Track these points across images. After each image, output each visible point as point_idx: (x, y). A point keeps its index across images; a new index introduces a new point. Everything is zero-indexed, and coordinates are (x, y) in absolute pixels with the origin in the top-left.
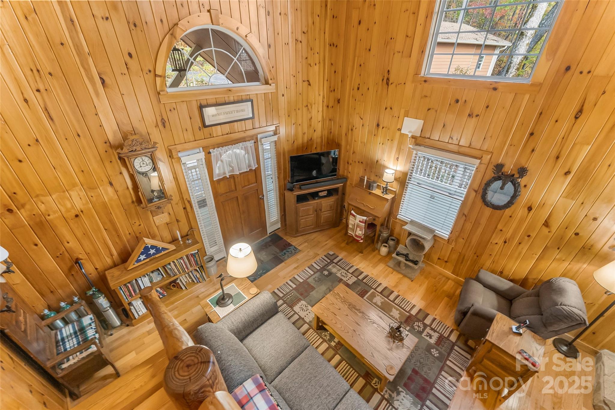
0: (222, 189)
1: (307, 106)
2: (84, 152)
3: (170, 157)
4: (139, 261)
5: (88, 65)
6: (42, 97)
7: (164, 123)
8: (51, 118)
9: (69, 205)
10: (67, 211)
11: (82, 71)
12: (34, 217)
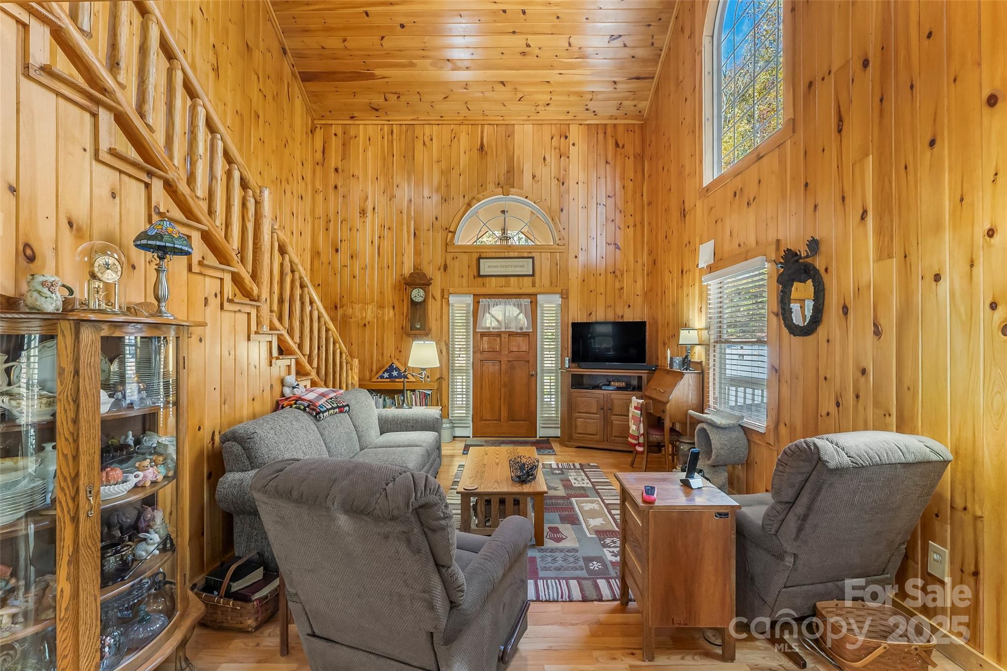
0: (485, 344)
1: (614, 272)
2: (387, 280)
3: (442, 297)
4: (382, 377)
5: (410, 224)
6: (380, 241)
7: (445, 267)
8: (379, 254)
9: (364, 315)
10: (362, 319)
11: (405, 227)
12: (344, 316)
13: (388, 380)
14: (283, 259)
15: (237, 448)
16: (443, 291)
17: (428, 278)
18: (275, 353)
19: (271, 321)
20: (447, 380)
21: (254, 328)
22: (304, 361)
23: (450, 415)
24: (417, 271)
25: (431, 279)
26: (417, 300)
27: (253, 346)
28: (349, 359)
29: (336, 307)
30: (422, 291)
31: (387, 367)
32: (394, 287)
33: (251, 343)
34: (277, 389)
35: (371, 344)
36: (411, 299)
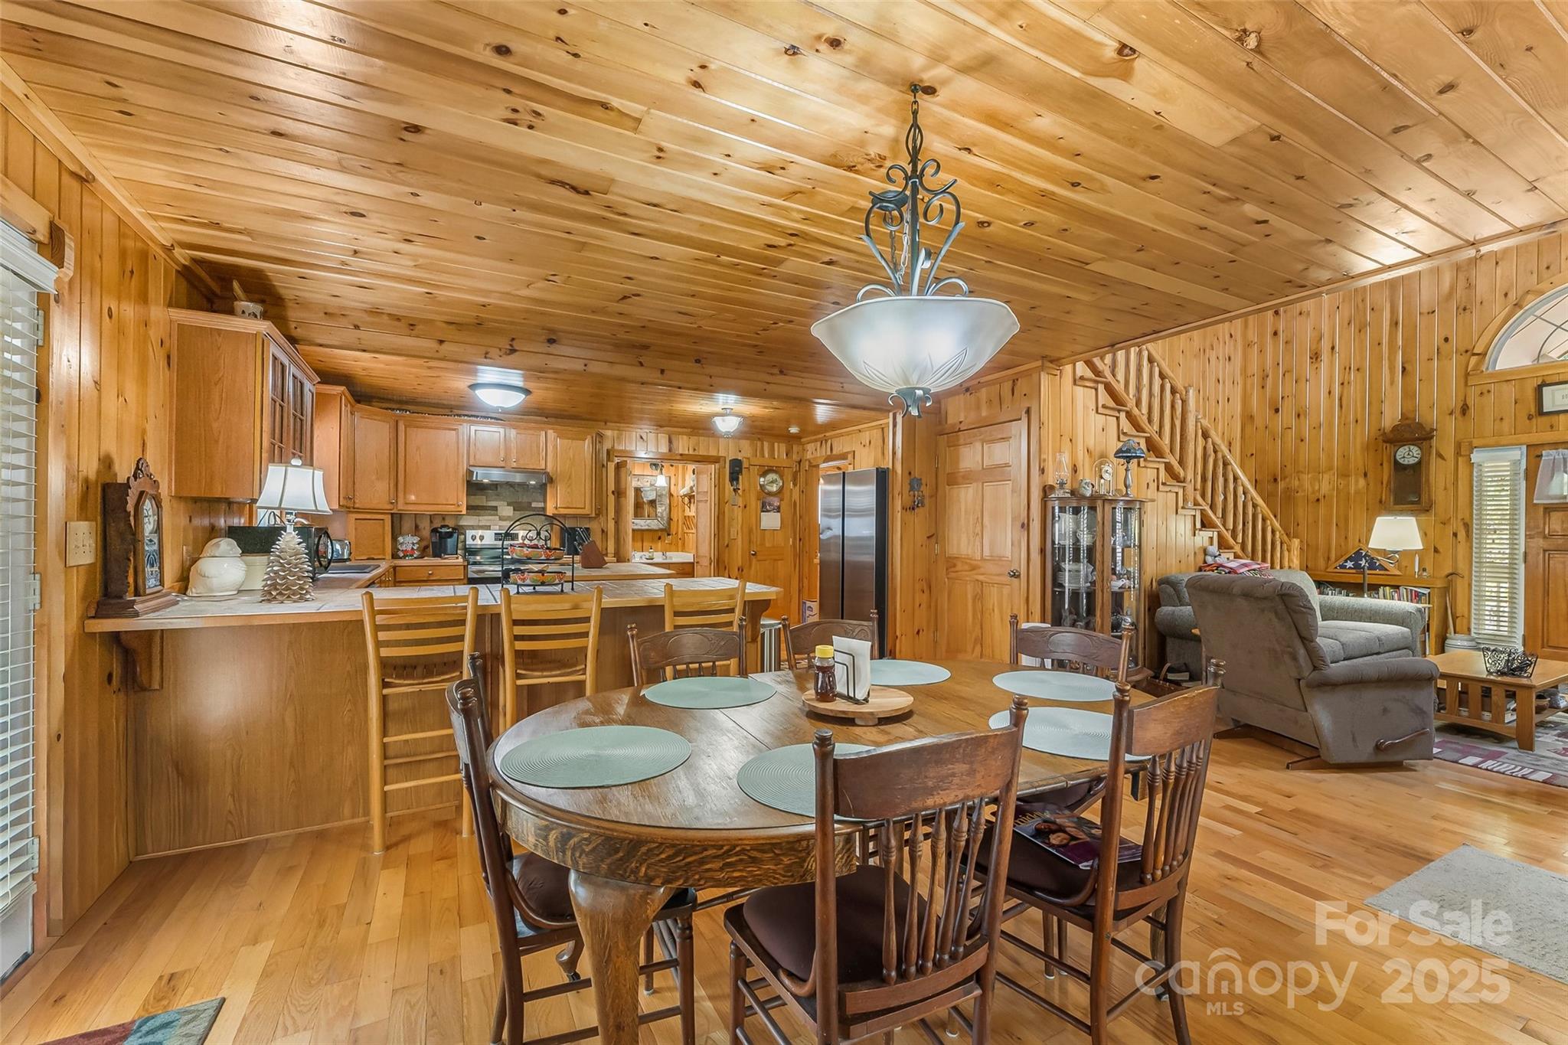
0: (1555, 524)
2: (1355, 438)
3: (1458, 454)
4: (1343, 567)
5: (1395, 357)
6: (1343, 389)
7: (1465, 410)
8: (1341, 406)
9: (1317, 488)
10: (1313, 493)
11: (1386, 363)
12: (1287, 489)
13: (1354, 571)
14: (1206, 443)
15: (1170, 590)
16: (1458, 446)
17: (1428, 429)
18: (1198, 525)
19: (1195, 499)
20: (1466, 578)
21: (1181, 504)
22: (1228, 535)
23: (1473, 630)
24: (1408, 422)
25: (1432, 430)
26: (1406, 463)
27: (1181, 519)
28: (1285, 538)
29: (1275, 480)
30: (1416, 448)
31: (1352, 553)
32: (1367, 448)
33: (1179, 517)
34: (1201, 557)
35: (1328, 524)
36: (1395, 460)
